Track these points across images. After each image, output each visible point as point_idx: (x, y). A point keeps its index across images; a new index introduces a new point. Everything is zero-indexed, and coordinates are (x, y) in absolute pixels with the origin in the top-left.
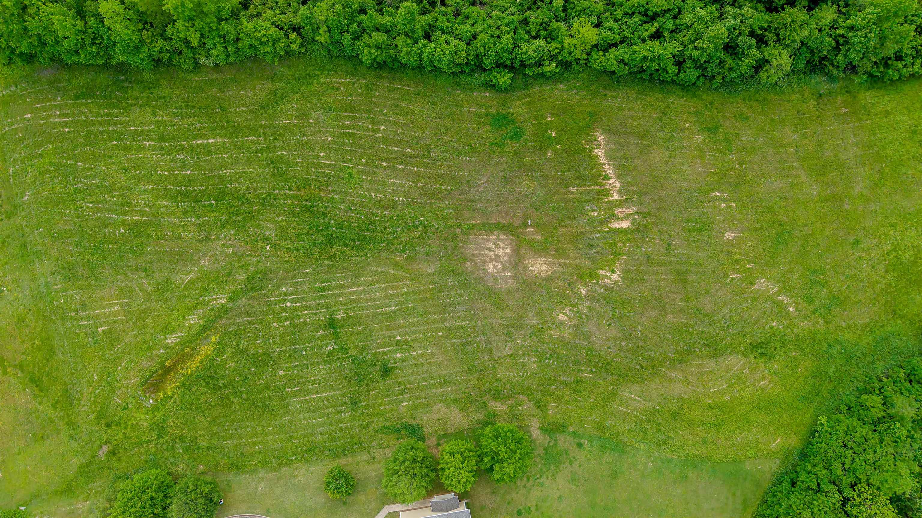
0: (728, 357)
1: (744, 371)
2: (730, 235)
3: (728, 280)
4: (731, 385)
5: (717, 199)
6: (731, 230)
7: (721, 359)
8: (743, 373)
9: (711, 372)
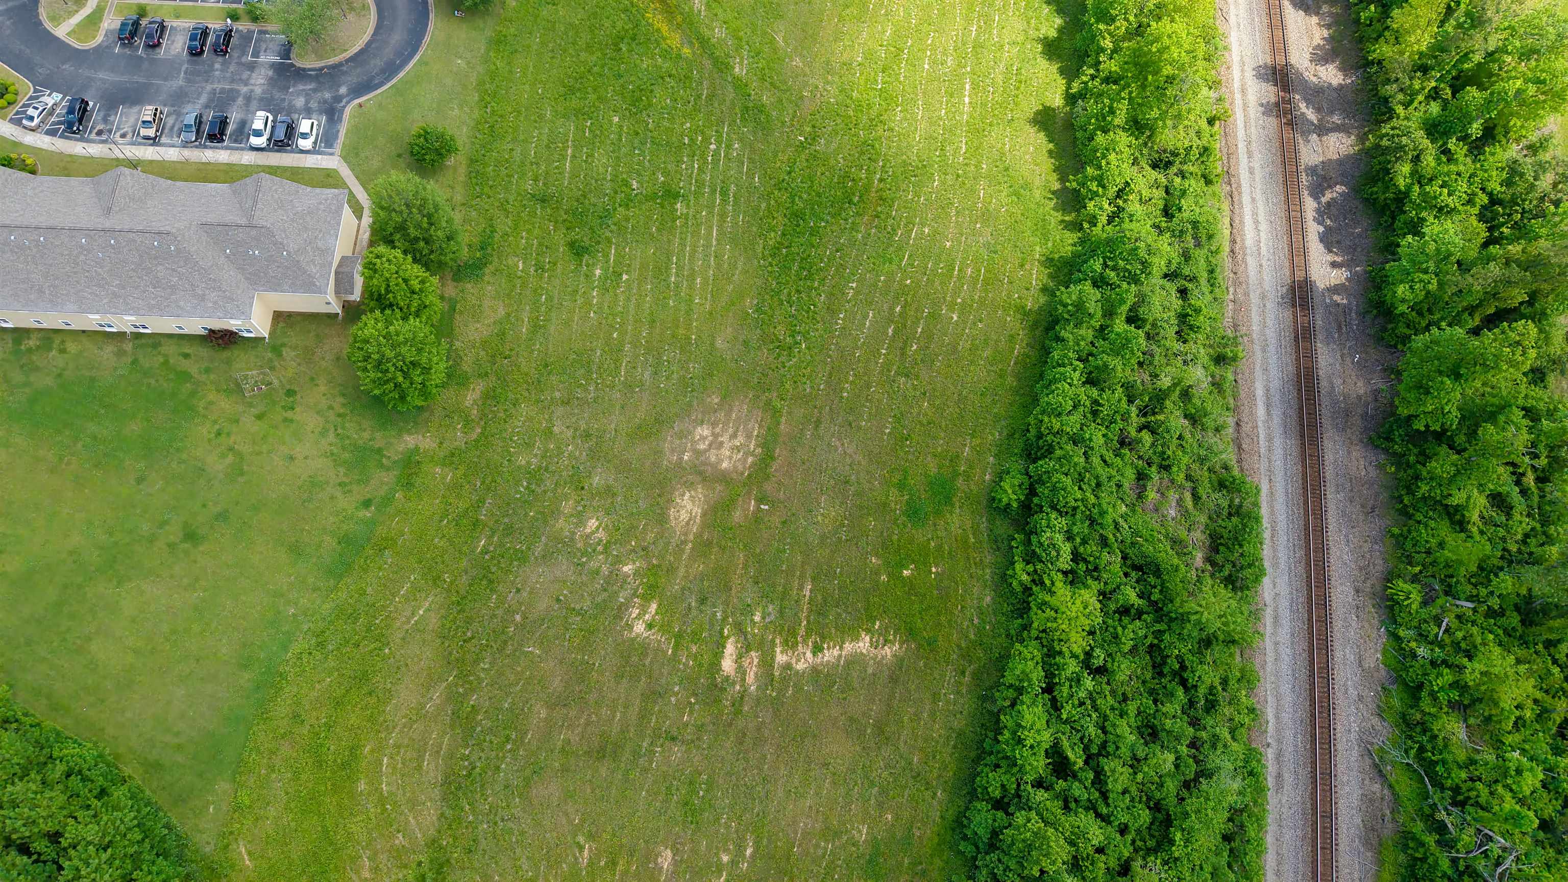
0: (436, 810)
1: (400, 835)
2: (666, 859)
3: (581, 839)
4: (382, 801)
5: (740, 849)
6: (675, 863)
7: (437, 793)
8: (399, 832)
9: (419, 768)
